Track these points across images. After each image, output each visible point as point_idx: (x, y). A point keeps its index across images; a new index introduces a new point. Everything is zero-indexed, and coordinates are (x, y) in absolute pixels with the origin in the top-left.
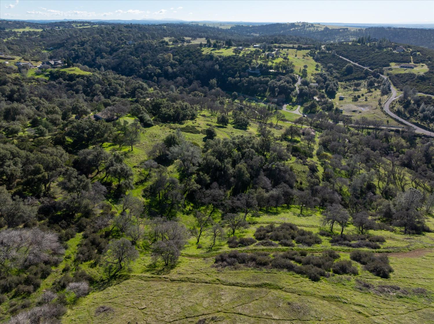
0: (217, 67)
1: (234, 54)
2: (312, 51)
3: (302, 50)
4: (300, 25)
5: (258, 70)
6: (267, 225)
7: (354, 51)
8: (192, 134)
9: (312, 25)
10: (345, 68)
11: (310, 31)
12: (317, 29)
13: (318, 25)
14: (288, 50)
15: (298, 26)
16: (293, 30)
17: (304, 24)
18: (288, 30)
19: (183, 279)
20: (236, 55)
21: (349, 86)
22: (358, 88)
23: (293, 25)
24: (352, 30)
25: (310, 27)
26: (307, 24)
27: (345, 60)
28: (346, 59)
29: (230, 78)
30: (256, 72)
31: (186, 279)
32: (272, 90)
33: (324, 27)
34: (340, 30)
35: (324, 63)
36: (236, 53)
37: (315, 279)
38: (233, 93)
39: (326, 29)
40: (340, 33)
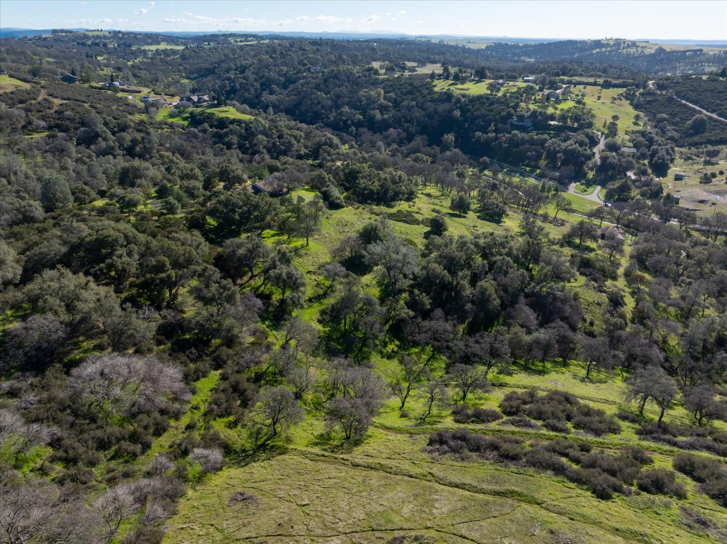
0: (457, 113)
1: (489, 92)
2: (629, 90)
3: (611, 89)
4: (612, 43)
5: (529, 120)
6: (523, 390)
7: (712, 91)
8: (406, 225)
9: (634, 44)
10: (690, 122)
11: (628, 55)
12: (642, 52)
13: (644, 44)
14: (585, 88)
15: (607, 45)
16: (597, 53)
17: (618, 43)
18: (588, 52)
19: (373, 466)
20: (491, 94)
21: (695, 155)
22: (713, 160)
23: (598, 44)
24: (711, 53)
25: (628, 46)
26: (624, 43)
27: (691, 109)
28: (693, 106)
29: (478, 134)
30: (524, 124)
31: (378, 466)
32: (552, 156)
33: (657, 47)
34: (687, 54)
35: (650, 112)
36: (492, 91)
37: (603, 496)
38: (482, 160)
39: (661, 50)
40: (687, 57)
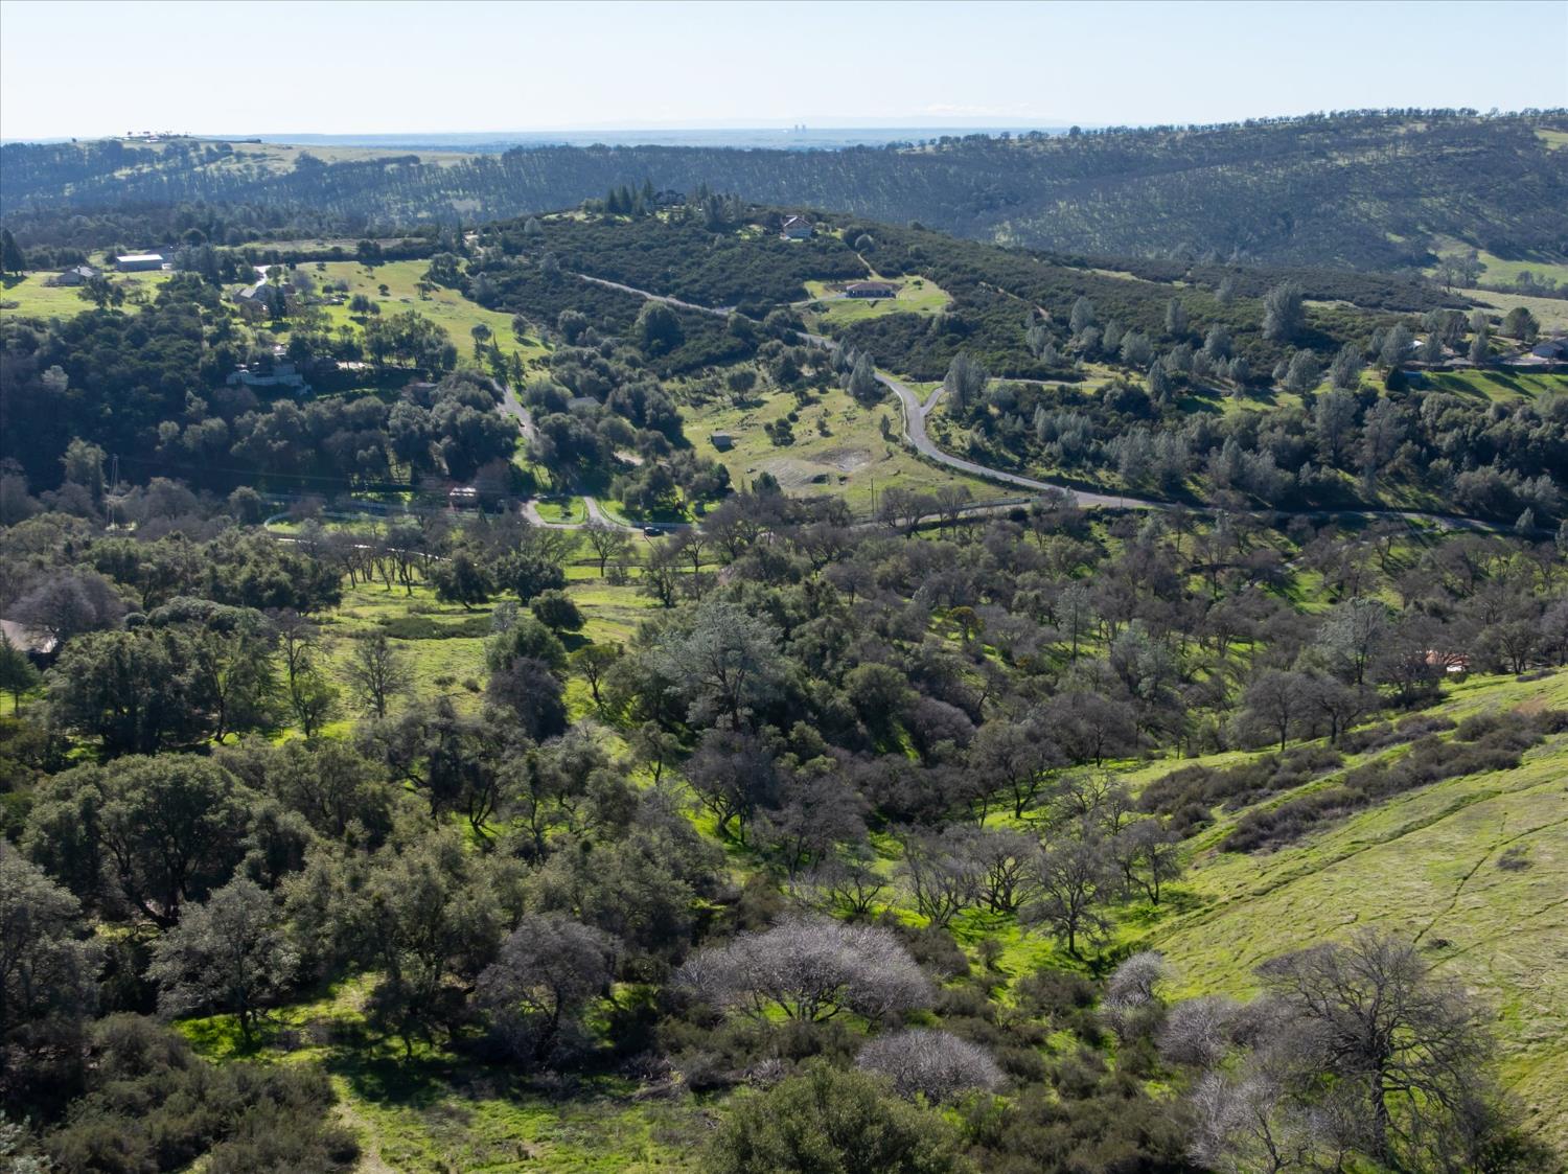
0: (56, 378)
1: (92, 306)
4: (159, 149)
9: (224, 149)
10: (641, 319)
11: (228, 178)
12: (263, 169)
13: (256, 149)
15: (146, 155)
16: (131, 179)
17: (178, 147)
18: (101, 180)
20: (102, 311)
21: (706, 392)
22: (749, 395)
23: (112, 152)
24: (445, 165)
25: (212, 157)
26: (195, 144)
29: (168, 427)
30: (283, 380)
33: (295, 155)
34: (389, 168)
36: (101, 301)
38: (235, 496)
39: (308, 164)
40: (391, 179)
